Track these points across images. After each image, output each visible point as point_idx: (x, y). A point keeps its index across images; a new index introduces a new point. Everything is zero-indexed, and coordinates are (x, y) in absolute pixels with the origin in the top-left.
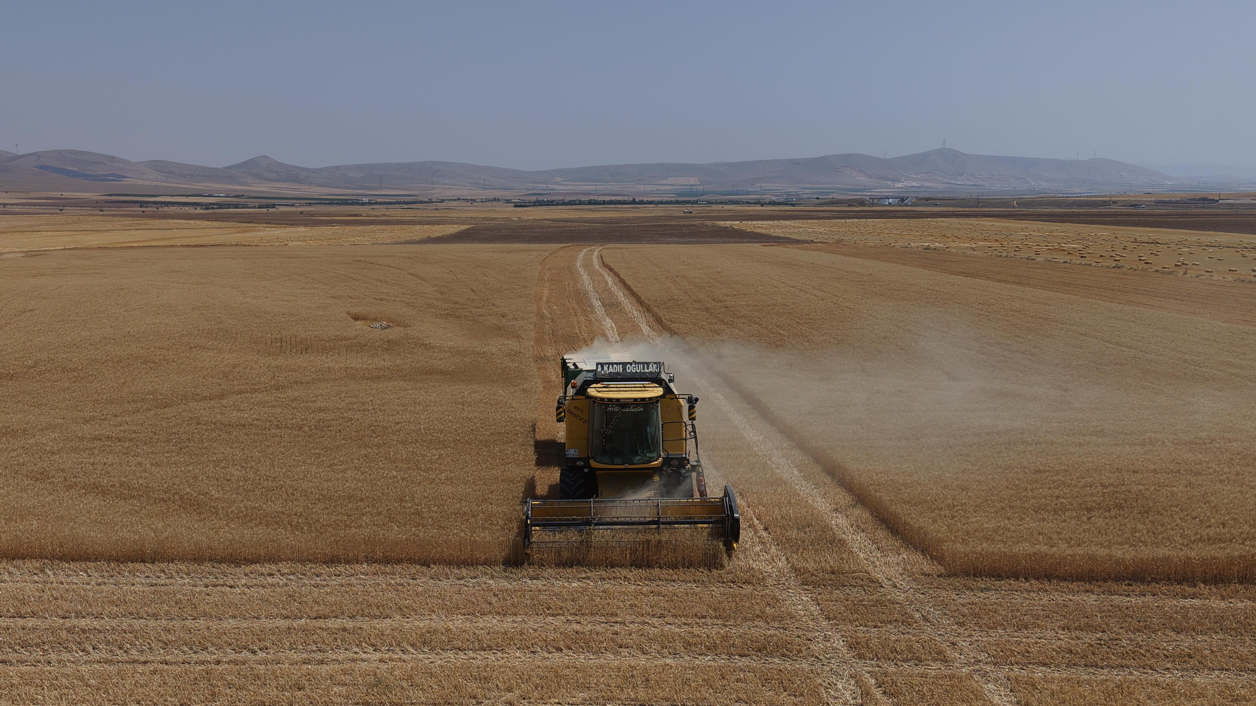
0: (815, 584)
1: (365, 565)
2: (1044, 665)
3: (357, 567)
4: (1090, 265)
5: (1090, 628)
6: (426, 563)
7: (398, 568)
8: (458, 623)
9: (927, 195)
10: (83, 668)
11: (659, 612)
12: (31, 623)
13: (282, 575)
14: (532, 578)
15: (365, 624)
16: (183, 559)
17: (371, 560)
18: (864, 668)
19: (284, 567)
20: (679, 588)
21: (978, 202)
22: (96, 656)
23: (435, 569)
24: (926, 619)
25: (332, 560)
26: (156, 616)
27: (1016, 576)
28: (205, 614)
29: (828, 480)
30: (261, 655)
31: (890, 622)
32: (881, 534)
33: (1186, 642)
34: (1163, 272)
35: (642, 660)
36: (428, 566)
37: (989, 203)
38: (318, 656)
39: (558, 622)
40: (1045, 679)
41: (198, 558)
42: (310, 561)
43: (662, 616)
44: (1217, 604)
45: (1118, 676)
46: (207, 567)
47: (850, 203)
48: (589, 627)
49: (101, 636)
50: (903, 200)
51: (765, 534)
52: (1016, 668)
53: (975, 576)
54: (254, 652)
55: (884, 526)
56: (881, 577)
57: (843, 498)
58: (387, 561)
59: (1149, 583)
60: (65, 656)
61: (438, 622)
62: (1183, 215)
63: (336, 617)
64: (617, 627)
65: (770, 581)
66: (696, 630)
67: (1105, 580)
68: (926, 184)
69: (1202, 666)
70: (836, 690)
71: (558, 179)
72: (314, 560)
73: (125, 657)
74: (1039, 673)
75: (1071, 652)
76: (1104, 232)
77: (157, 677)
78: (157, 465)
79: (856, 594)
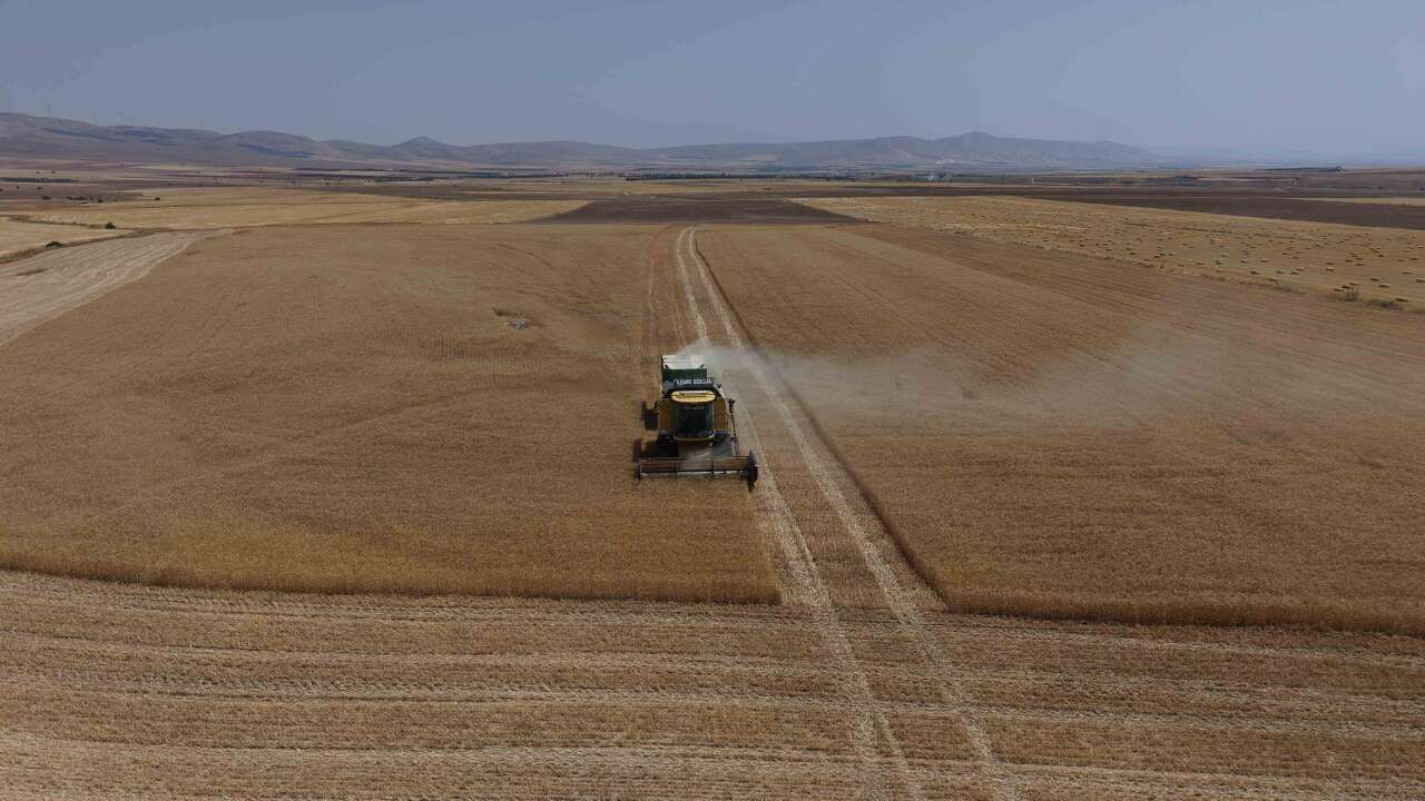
18: (882, 709)
34: (1144, 265)
46: (392, 600)
47: (900, 179)
49: (317, 671)
56: (898, 612)
57: (876, 527)
65: (816, 618)
68: (961, 161)
71: (662, 156)
76: (1100, 211)
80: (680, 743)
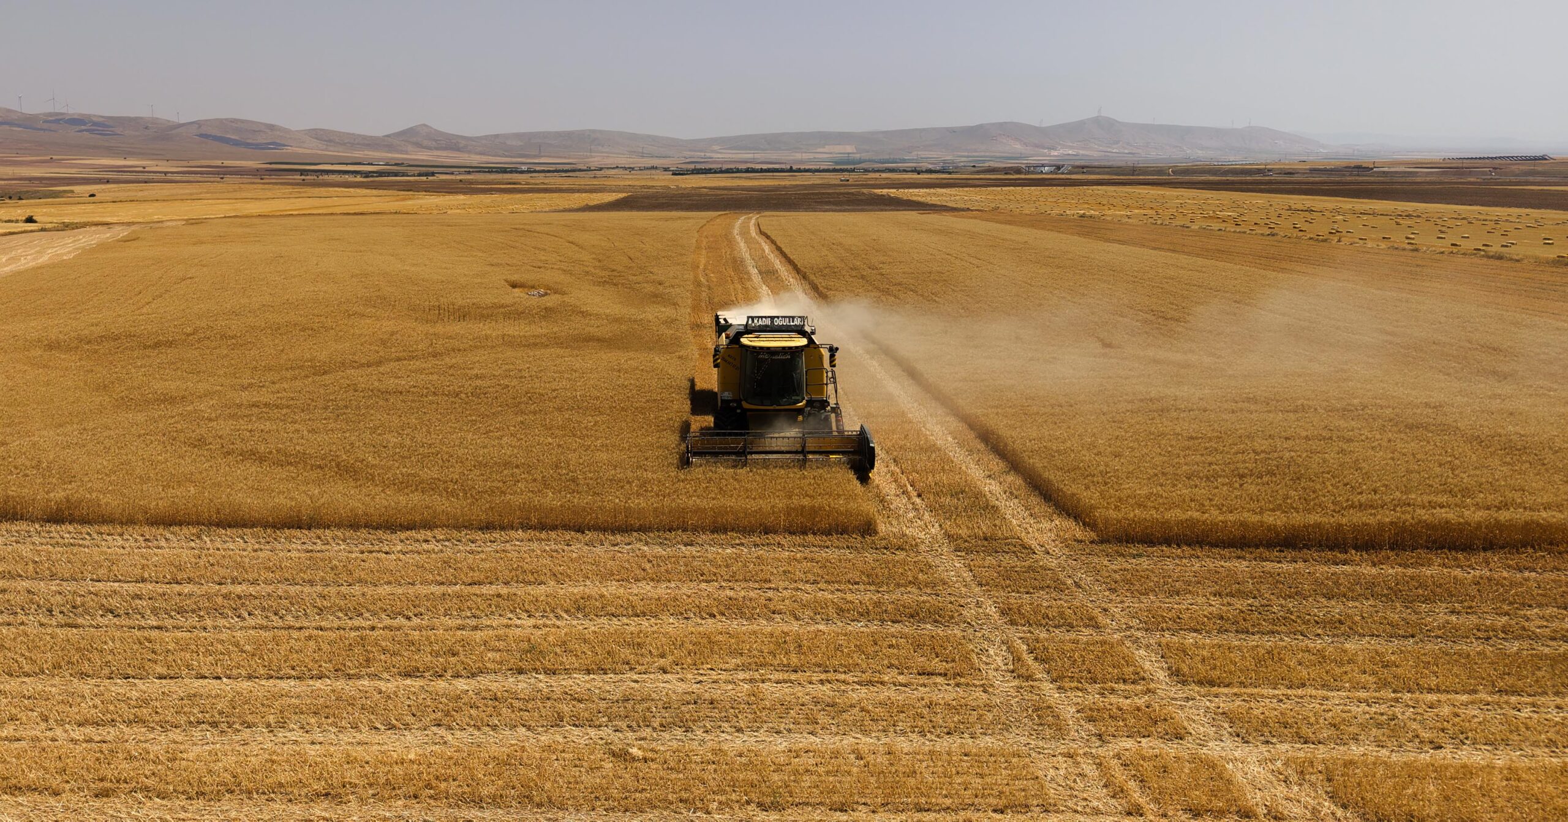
0: (968, 551)
1: (520, 532)
2: (1196, 631)
3: (512, 533)
4: (1245, 232)
5: (1242, 594)
6: (580, 530)
7: (553, 534)
8: (612, 589)
9: (1083, 163)
10: (238, 634)
11: (811, 578)
12: (187, 589)
13: (438, 541)
14: (686, 545)
15: (519, 590)
16: (339, 526)
17: (525, 527)
18: (1015, 634)
19: (440, 534)
20: (832, 554)
21: (1134, 170)
22: (251, 622)
23: (589, 535)
24: (1078, 586)
25: (488, 527)
26: (311, 583)
27: (1168, 542)
28: (360, 581)
29: (981, 446)
30: (416, 621)
31: (1042, 588)
32: (1034, 500)
33: (1336, 609)
34: (1317, 240)
35: (795, 626)
36: (583, 533)
37: (1145, 171)
38: (473, 622)
39: (710, 588)
40: (1196, 645)
41: (354, 525)
42: (466, 527)
43: (815, 582)
44: (1368, 570)
45: (1268, 642)
46: (363, 533)
47: (1007, 171)
48: (743, 593)
49: (257, 602)
50: (1058, 168)
51: (918, 501)
52: (1167, 634)
53: (1127, 542)
54: (409, 618)
55: (1037, 493)
56: (1034, 544)
57: (997, 464)
58: (542, 527)
59: (1300, 549)
60: (221, 622)
61: (591, 588)
62: (1338, 183)
63: (491, 583)
64: (770, 594)
65: (922, 547)
66: (849, 597)
67: (1257, 547)
68: (1081, 152)
69: (1353, 632)
70: (988, 656)
71: (716, 148)
72: (468, 526)
73: (280, 623)
74: (1190, 639)
75: (1221, 618)
76: (1259, 200)
77: (312, 643)
78: (312, 431)
79: (1008, 560)
80: (745, 668)
